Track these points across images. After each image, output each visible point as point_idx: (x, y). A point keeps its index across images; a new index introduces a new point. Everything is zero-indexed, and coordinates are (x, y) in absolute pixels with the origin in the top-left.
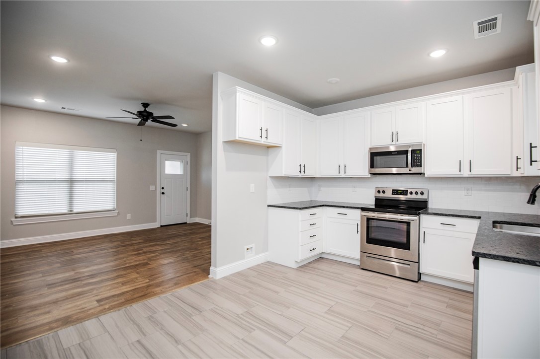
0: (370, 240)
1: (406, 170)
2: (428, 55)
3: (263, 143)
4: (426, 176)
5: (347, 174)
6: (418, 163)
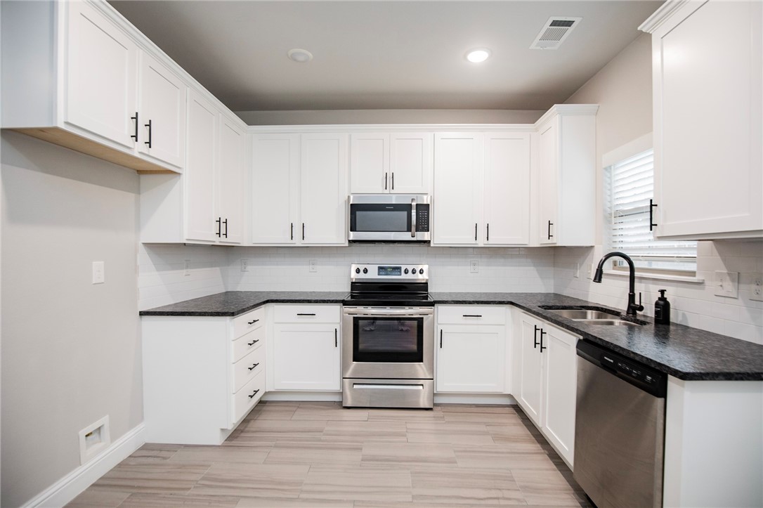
0: (359, 356)
1: (407, 236)
2: (465, 57)
3: (137, 155)
4: (432, 245)
5: (306, 241)
6: (423, 225)
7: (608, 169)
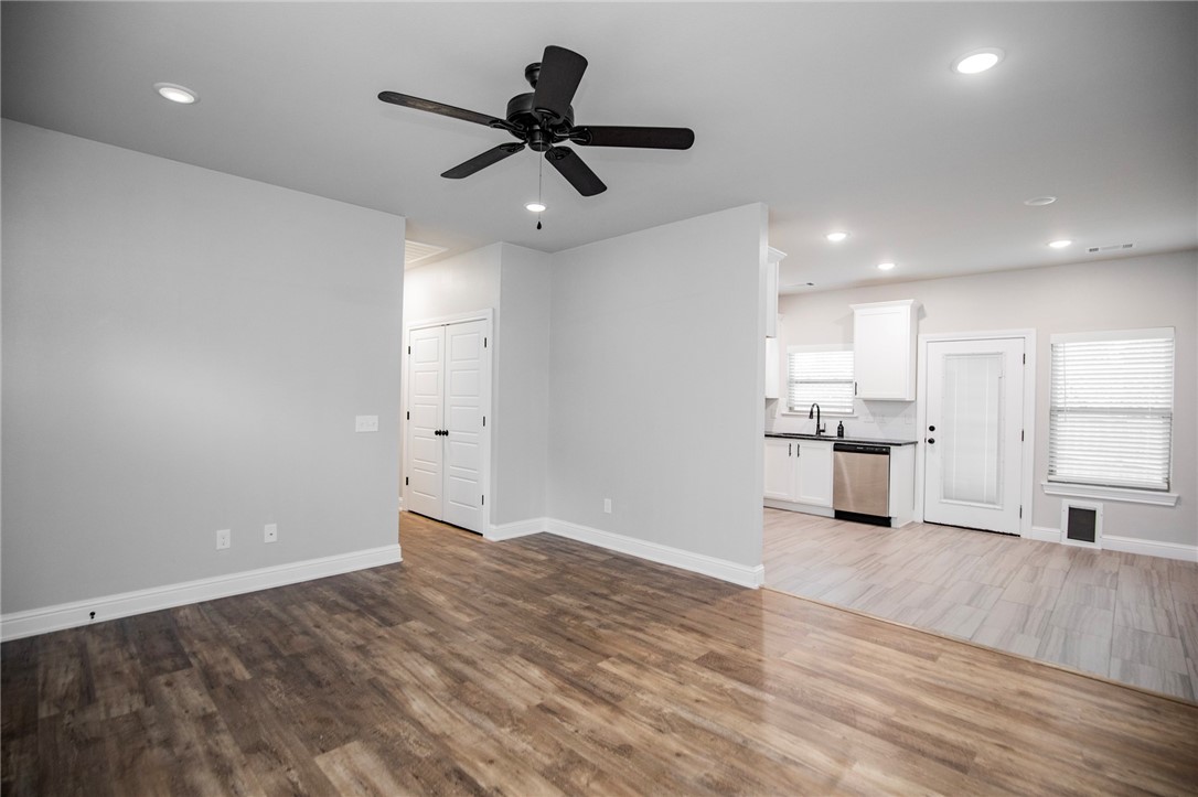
7: (791, 355)
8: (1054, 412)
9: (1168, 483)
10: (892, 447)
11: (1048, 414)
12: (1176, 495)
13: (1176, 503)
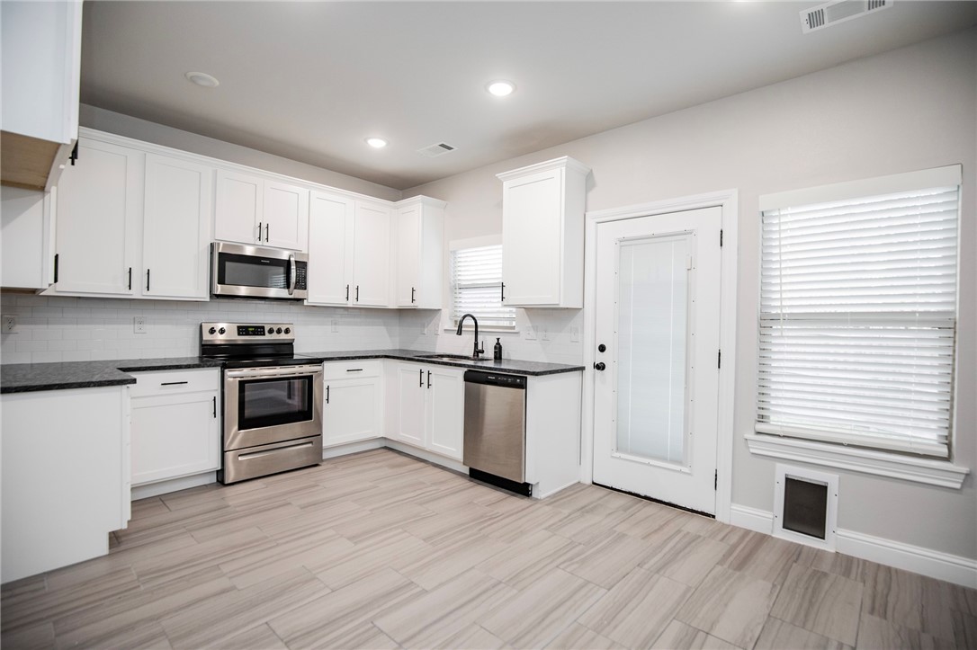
1: (285, 293)
4: (306, 303)
6: (302, 283)
7: (454, 252)
8: (767, 321)
9: (949, 446)
10: (529, 377)
11: (755, 325)
12: (965, 470)
13: (963, 484)
